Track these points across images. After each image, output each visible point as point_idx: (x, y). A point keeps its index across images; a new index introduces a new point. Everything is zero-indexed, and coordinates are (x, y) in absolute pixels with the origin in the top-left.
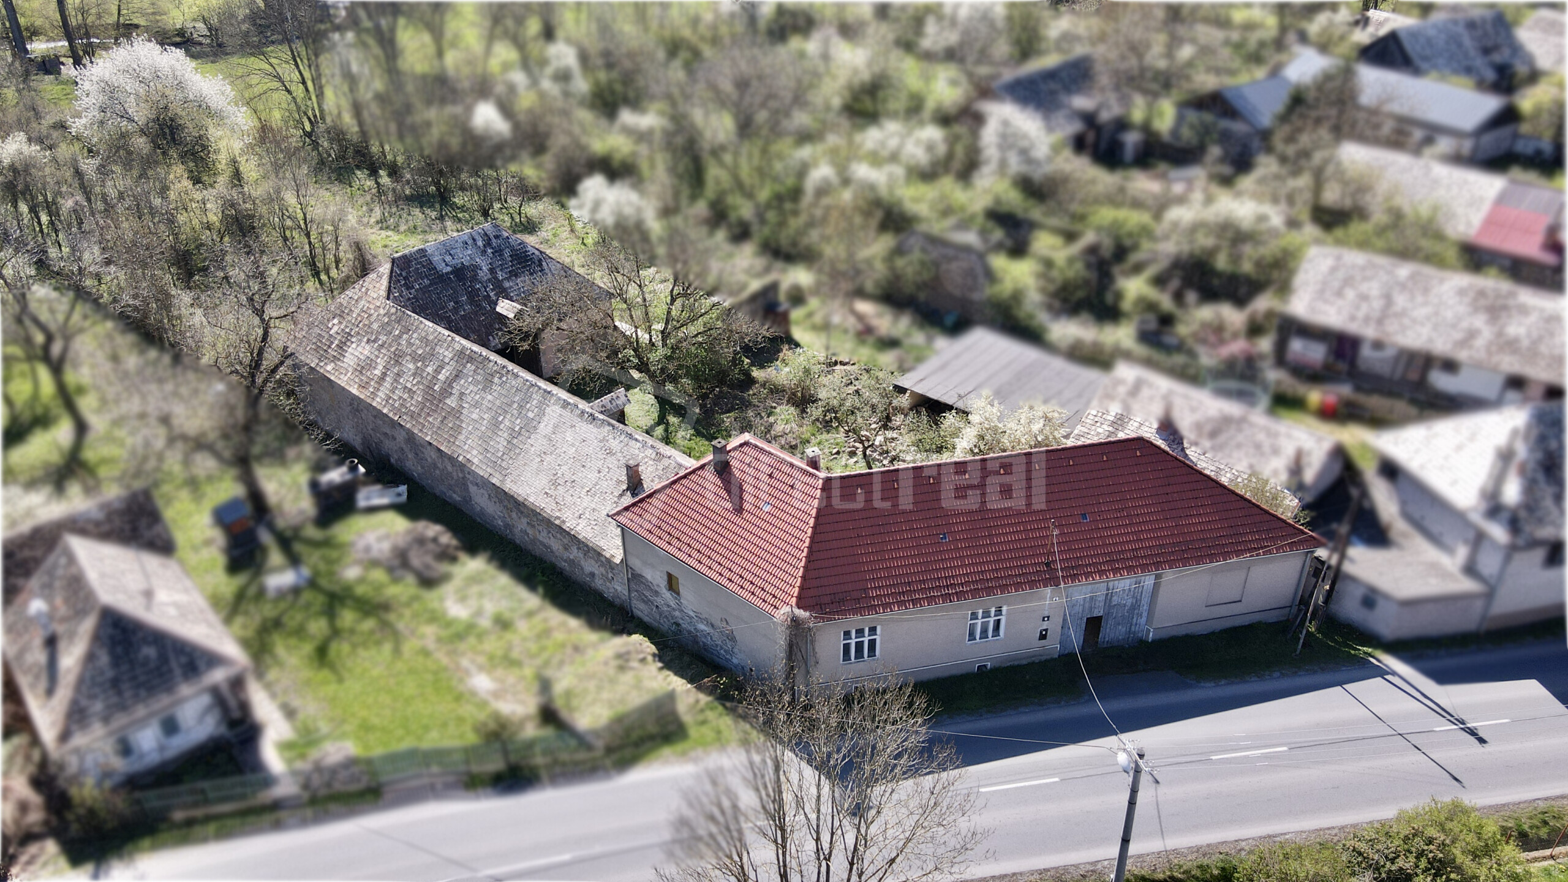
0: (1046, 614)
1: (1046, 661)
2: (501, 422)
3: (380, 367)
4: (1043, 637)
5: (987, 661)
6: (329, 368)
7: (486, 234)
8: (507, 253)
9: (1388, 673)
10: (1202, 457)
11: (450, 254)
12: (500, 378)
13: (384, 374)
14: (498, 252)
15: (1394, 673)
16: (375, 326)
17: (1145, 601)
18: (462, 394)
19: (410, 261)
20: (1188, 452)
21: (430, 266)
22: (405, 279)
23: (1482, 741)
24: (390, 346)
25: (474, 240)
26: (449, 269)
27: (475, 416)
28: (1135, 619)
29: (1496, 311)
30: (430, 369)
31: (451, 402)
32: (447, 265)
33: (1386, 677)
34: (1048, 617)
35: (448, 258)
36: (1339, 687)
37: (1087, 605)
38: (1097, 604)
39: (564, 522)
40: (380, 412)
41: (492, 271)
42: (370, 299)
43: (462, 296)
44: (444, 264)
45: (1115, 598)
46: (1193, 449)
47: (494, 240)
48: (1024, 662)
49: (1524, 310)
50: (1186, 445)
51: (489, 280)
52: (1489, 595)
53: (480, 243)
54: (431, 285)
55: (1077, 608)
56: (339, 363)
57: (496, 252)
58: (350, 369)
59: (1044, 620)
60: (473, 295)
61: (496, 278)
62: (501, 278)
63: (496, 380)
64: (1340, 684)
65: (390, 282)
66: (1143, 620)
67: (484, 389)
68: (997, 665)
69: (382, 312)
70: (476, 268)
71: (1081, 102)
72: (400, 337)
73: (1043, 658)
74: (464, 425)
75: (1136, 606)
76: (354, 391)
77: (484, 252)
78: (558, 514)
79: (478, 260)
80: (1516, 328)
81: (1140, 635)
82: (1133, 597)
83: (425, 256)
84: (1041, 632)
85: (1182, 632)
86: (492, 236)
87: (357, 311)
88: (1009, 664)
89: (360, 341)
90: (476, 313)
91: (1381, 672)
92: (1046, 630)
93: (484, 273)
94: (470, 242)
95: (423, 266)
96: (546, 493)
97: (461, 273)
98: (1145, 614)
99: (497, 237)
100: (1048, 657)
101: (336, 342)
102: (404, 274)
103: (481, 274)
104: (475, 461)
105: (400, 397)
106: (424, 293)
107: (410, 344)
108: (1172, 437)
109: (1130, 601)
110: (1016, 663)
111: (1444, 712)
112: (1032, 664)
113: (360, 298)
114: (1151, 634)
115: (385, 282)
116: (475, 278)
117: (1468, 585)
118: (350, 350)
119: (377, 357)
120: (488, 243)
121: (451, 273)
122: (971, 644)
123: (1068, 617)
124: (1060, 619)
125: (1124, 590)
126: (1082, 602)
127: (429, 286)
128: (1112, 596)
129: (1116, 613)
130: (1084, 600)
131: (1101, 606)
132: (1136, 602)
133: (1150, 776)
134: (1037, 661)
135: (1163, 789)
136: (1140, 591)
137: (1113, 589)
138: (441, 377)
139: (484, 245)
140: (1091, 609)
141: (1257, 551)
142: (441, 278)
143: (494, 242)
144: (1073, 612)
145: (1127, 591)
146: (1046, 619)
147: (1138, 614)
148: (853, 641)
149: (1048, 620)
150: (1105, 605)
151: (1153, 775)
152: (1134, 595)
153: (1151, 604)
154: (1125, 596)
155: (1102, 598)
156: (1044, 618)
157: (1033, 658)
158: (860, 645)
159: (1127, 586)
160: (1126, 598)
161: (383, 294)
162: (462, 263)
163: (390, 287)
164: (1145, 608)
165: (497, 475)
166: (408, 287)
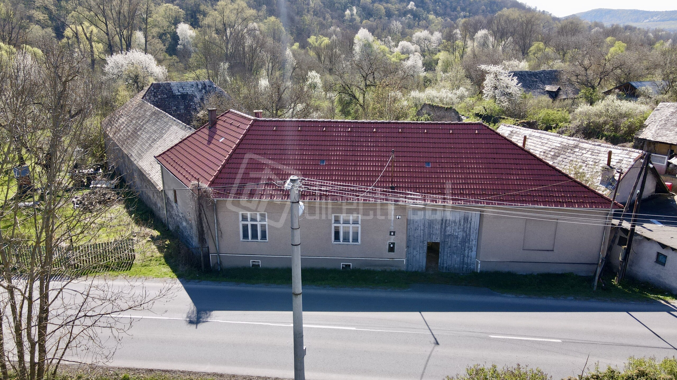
0: (392, 229)
1: (396, 271)
2: (152, 137)
3: (124, 125)
4: (391, 249)
5: (350, 261)
6: (109, 129)
7: (205, 84)
11: (183, 88)
12: (161, 119)
13: (124, 127)
16: (132, 110)
17: (473, 236)
18: (145, 129)
19: (160, 86)
21: (170, 90)
22: (154, 93)
24: (133, 116)
25: (197, 85)
26: (179, 93)
27: (144, 137)
28: (466, 252)
30: (140, 122)
32: (179, 92)
34: (394, 232)
35: (180, 89)
36: (625, 313)
37: (426, 230)
38: (435, 231)
40: (114, 142)
41: (201, 99)
42: (136, 100)
43: (182, 106)
44: (177, 91)
45: (448, 228)
48: (379, 269)
51: (199, 102)
53: (200, 87)
54: (167, 98)
55: (419, 231)
56: (113, 126)
57: (207, 92)
58: (115, 128)
59: (390, 234)
60: (187, 106)
63: (159, 121)
64: (627, 311)
65: (146, 93)
66: (473, 254)
67: (153, 125)
68: (358, 267)
69: (138, 103)
70: (193, 96)
72: (137, 112)
73: (394, 269)
74: (138, 141)
75: (466, 240)
76: (111, 136)
77: (201, 91)
79: (196, 93)
81: (472, 267)
82: (463, 230)
83: (169, 86)
84: (390, 245)
85: (504, 269)
87: (130, 106)
88: (366, 268)
89: (124, 116)
90: (186, 114)
91: (667, 309)
92: (393, 244)
93: (197, 100)
94: (195, 85)
95: (167, 90)
97: (184, 96)
98: (474, 249)
99: (210, 86)
100: (397, 269)
101: (117, 119)
102: (155, 91)
103: (195, 99)
104: (133, 155)
105: (124, 135)
106: (162, 100)
109: (461, 233)
110: (372, 268)
112: (384, 272)
114: (479, 265)
116: (192, 100)
118: (119, 121)
119: (126, 121)
120: (204, 87)
121: (180, 95)
122: (336, 244)
123: (412, 238)
124: (405, 237)
125: (455, 222)
126: (422, 228)
127: (166, 98)
128: (446, 227)
129: (451, 242)
130: (424, 226)
131: (438, 232)
132: (466, 236)
133: (433, 339)
134: (388, 270)
135: (437, 348)
136: (469, 226)
137: (446, 220)
138: (141, 124)
139: (202, 88)
140: (430, 234)
141: (562, 204)
142: (174, 97)
143: (207, 88)
144: (416, 235)
145: (458, 224)
146: (392, 234)
147: (468, 247)
148: (249, 223)
149: (394, 235)
150: (441, 232)
151: (435, 339)
152: (464, 228)
153: (478, 240)
154: (456, 227)
155: (438, 227)
156: (391, 232)
157: (385, 267)
158: (254, 227)
159: (457, 220)
160: (457, 230)
161: (142, 97)
162: (187, 93)
163: (145, 94)
164: (474, 243)
165: (138, 160)
166: (155, 96)
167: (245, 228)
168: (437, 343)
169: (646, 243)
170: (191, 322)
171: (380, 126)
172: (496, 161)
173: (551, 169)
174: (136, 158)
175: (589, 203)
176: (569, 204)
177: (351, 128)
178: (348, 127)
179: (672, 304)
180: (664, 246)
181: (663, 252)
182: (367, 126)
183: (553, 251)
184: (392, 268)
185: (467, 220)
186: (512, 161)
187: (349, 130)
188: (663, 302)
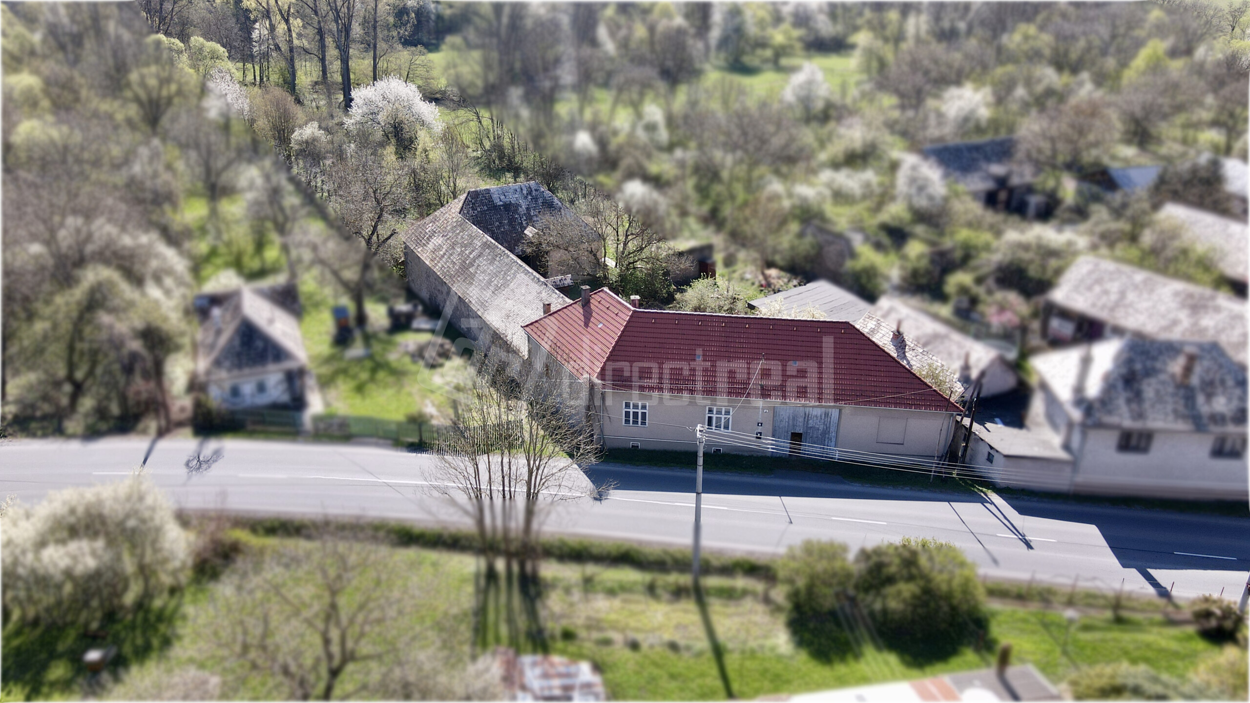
0: (760, 420)
1: (762, 457)
2: (493, 282)
3: (444, 250)
4: (758, 438)
5: (720, 446)
6: (419, 250)
7: (530, 188)
8: (540, 201)
9: (988, 502)
10: (914, 358)
11: (504, 195)
12: (500, 258)
13: (445, 254)
14: (535, 199)
15: (992, 503)
16: (448, 228)
17: (833, 429)
18: (479, 265)
19: (479, 195)
20: (907, 354)
21: (490, 199)
22: (473, 204)
23: (1029, 547)
24: (452, 239)
25: (522, 189)
26: (501, 203)
27: (481, 278)
28: (826, 442)
29: (1196, 307)
30: (467, 252)
31: (472, 270)
32: (501, 201)
33: (985, 504)
34: (762, 424)
35: (502, 197)
36: (947, 503)
37: (791, 422)
38: (798, 423)
39: (506, 336)
40: (436, 274)
41: (528, 209)
42: (451, 213)
43: (505, 220)
44: (499, 200)
45: (810, 422)
46: (911, 352)
47: (534, 192)
48: (746, 454)
49: (1217, 309)
50: (907, 350)
51: (525, 214)
52: (1074, 464)
53: (525, 192)
54: (488, 210)
55: (784, 423)
56: (425, 247)
57: (534, 199)
58: (429, 251)
59: (758, 425)
60: (512, 221)
61: (529, 214)
62: (532, 214)
63: (498, 259)
64: (949, 501)
65: (463, 204)
66: (833, 444)
67: (490, 264)
68: (727, 452)
69: (454, 220)
70: (518, 205)
71: (997, 169)
72: (458, 234)
73: (760, 455)
74: (474, 283)
75: (826, 431)
76: (427, 263)
77: (526, 197)
78: (504, 332)
79: (521, 201)
80: (1208, 321)
81: (830, 457)
82: (824, 424)
83: (488, 193)
84: (757, 434)
86: (533, 189)
87: (442, 220)
88: (735, 453)
89: (439, 236)
90: (511, 232)
91: (983, 501)
92: (761, 433)
93: (522, 210)
94: (519, 190)
95: (486, 199)
96: (502, 321)
97: (507, 206)
98: (833, 440)
99: (536, 190)
100: (763, 455)
101: (427, 236)
102: (473, 201)
103: (520, 209)
104: (473, 302)
105: (448, 267)
106: (482, 214)
107: (462, 238)
108: (900, 345)
109: (822, 426)
110: (740, 453)
111: (1014, 529)
112: (751, 456)
113: (446, 213)
114: (837, 454)
115: (461, 204)
116: (516, 211)
117: (1062, 455)
118: (432, 241)
119: (444, 244)
120: (530, 192)
121: (502, 205)
123: (777, 428)
124: (771, 428)
125: (816, 416)
126: (787, 420)
127: (486, 210)
128: (808, 420)
129: (812, 433)
130: (789, 418)
131: (801, 424)
132: (827, 428)
133: (789, 519)
134: (755, 455)
135: (791, 526)
136: (829, 420)
137: (809, 414)
138: (471, 256)
139: (527, 194)
140: (794, 426)
141: (910, 406)
142: (495, 207)
143: (534, 193)
144: (781, 426)
145: (819, 418)
146: (760, 425)
147: (828, 438)
148: (631, 410)
149: (761, 426)
150: (804, 424)
151: (790, 519)
152: (824, 422)
153: (837, 432)
154: (818, 421)
155: (801, 420)
156: (758, 423)
157: (752, 453)
158: (636, 414)
159: (819, 414)
160: (819, 423)
161: (458, 210)
162: (510, 201)
163: (463, 207)
164: (833, 434)
165: (482, 310)
166: (473, 209)
167: (627, 414)
168: (791, 523)
169: (981, 442)
170: (595, 499)
171: (752, 321)
172: (857, 362)
173: (907, 371)
174: (478, 307)
175: (935, 406)
176: (918, 406)
177: (725, 322)
178: (723, 322)
179: (989, 497)
180: (991, 448)
181: (992, 452)
182: (740, 320)
183: (903, 444)
184: (758, 454)
185: (828, 415)
186: (872, 363)
187: (723, 325)
188: (982, 494)
